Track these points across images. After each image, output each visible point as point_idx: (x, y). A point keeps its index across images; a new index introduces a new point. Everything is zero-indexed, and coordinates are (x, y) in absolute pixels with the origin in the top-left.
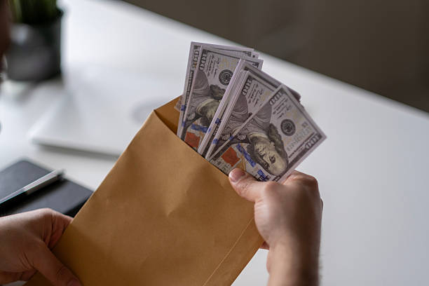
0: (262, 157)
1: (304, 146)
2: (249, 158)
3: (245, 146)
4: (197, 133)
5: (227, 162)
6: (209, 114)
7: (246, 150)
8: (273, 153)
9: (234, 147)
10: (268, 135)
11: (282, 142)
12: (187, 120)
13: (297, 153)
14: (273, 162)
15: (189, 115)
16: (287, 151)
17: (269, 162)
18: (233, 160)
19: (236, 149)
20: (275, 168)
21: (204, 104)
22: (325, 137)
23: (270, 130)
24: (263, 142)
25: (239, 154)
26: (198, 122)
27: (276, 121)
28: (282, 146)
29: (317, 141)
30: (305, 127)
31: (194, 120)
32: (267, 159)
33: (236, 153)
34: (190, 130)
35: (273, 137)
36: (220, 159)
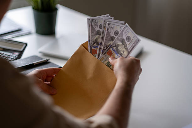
0: (120, 51)
1: (133, 45)
2: (116, 52)
3: (115, 48)
4: (95, 49)
5: (109, 55)
6: (98, 41)
7: (115, 50)
8: (124, 49)
9: (111, 49)
10: (122, 43)
11: (126, 45)
12: (91, 45)
13: (131, 48)
14: (124, 52)
15: (91, 43)
16: (128, 48)
17: (122, 53)
18: (110, 54)
19: (112, 50)
20: (124, 55)
21: (96, 38)
22: (140, 41)
23: (123, 41)
24: (121, 46)
25: (113, 52)
26: (95, 45)
27: (124, 37)
28: (126, 46)
29: (138, 42)
30: (134, 38)
31: (94, 44)
32: (122, 52)
33: (111, 51)
34: (93, 48)
35: (124, 43)
36: (106, 54)
